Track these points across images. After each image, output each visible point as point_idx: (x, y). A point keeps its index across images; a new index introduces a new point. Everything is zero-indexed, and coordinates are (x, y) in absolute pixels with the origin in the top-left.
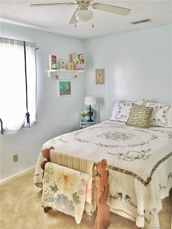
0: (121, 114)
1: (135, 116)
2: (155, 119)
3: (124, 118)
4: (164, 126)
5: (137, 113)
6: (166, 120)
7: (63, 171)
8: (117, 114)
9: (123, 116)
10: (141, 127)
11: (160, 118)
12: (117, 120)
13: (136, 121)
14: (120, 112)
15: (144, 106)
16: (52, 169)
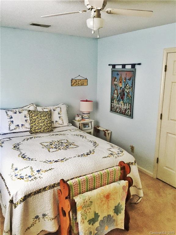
0: (16, 123)
1: (40, 122)
2: (53, 122)
3: (20, 127)
4: (61, 126)
5: (41, 119)
6: (62, 120)
7: (103, 193)
8: (10, 125)
9: (18, 125)
10: (47, 132)
11: (58, 119)
12: (12, 131)
13: (43, 127)
14: (12, 122)
15: (36, 110)
16: (90, 199)
